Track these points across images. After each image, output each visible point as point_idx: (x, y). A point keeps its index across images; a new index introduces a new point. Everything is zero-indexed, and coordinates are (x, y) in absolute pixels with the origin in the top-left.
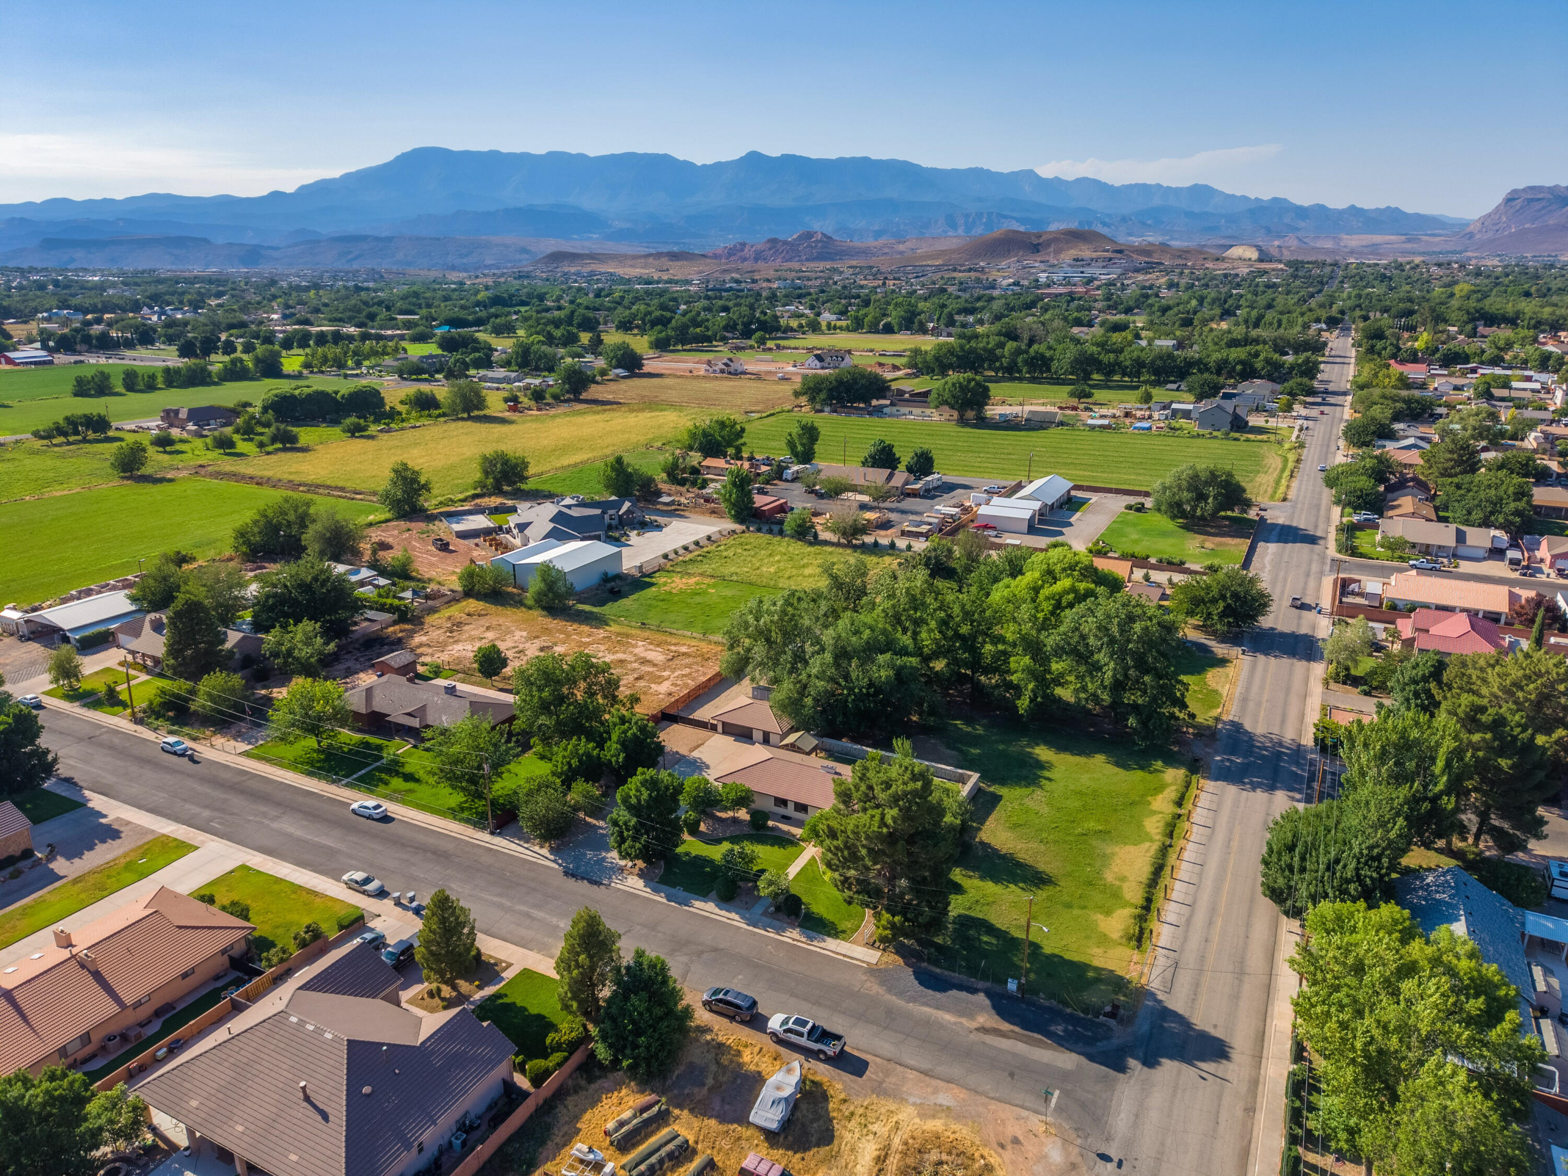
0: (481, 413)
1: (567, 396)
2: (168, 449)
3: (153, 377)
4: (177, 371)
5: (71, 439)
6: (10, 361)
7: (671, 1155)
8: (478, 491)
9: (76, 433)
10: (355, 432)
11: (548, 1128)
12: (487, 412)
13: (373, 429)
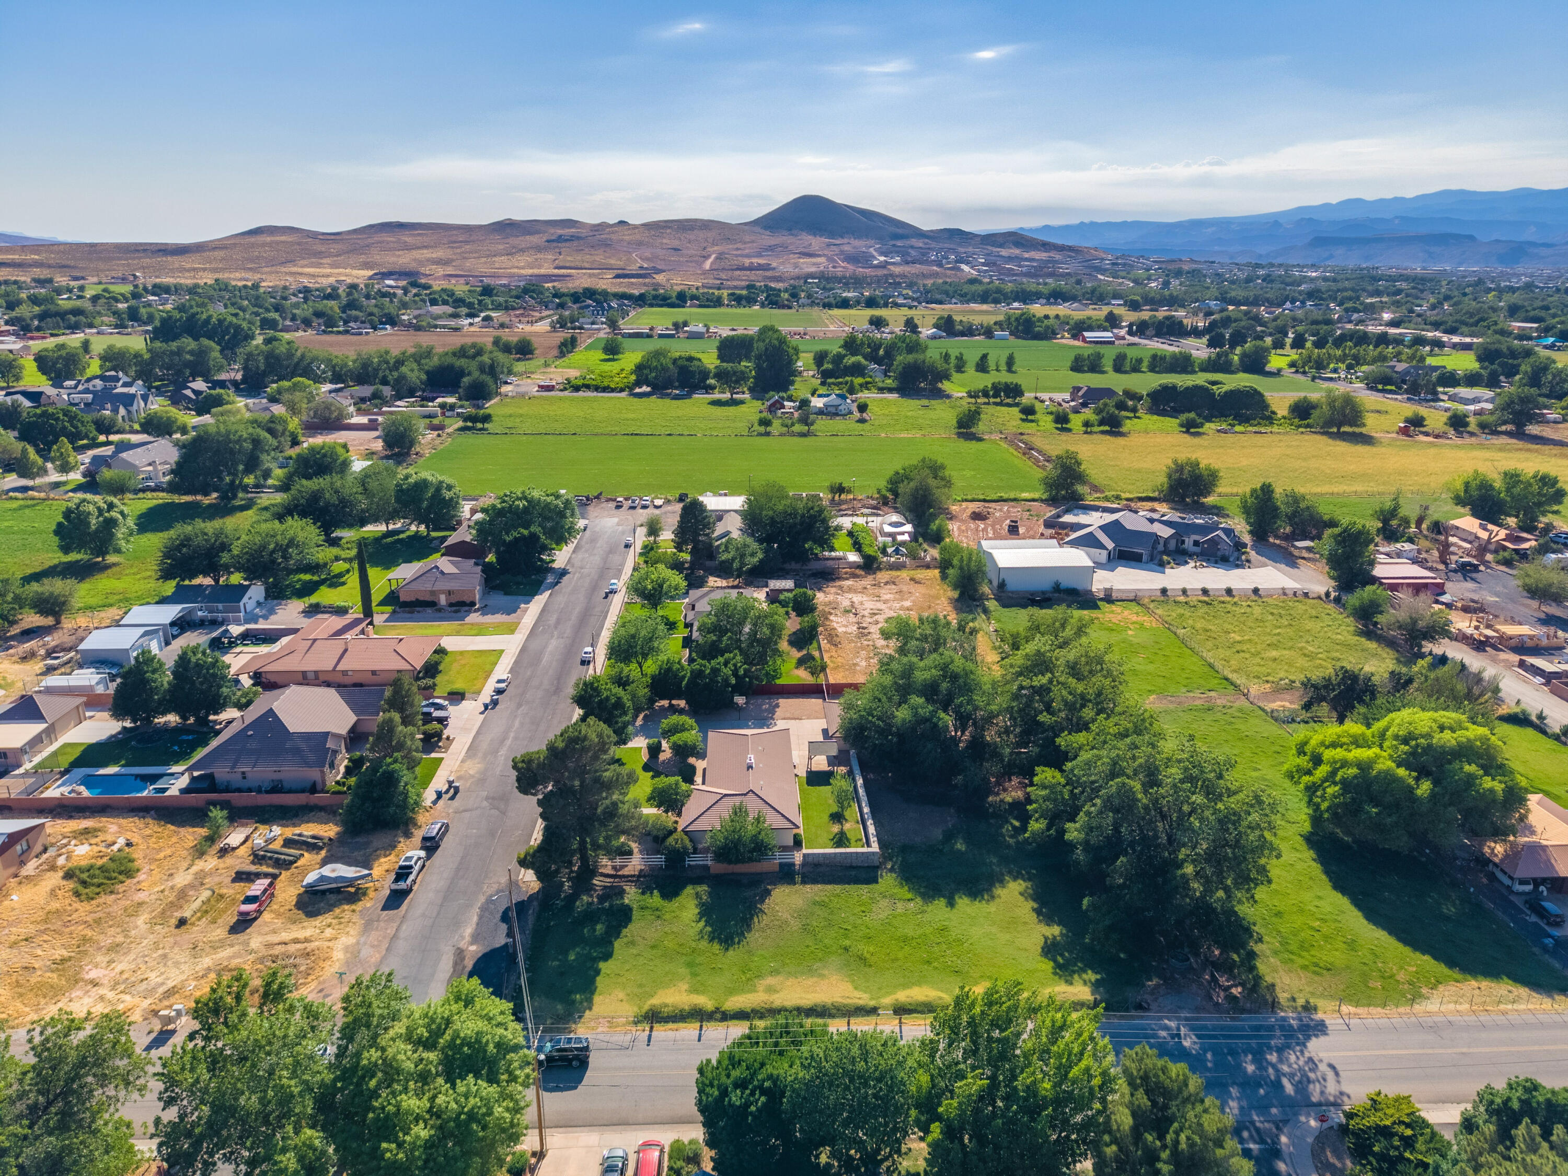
0: (1357, 430)
1: (1509, 427)
2: (1030, 417)
3: (1140, 361)
4: (1163, 358)
5: (992, 400)
6: (1084, 340)
7: (278, 860)
8: (1156, 494)
9: (995, 396)
10: (1189, 428)
11: (296, 815)
12: (1363, 430)
13: (1210, 427)
